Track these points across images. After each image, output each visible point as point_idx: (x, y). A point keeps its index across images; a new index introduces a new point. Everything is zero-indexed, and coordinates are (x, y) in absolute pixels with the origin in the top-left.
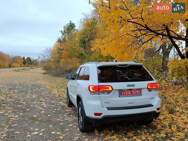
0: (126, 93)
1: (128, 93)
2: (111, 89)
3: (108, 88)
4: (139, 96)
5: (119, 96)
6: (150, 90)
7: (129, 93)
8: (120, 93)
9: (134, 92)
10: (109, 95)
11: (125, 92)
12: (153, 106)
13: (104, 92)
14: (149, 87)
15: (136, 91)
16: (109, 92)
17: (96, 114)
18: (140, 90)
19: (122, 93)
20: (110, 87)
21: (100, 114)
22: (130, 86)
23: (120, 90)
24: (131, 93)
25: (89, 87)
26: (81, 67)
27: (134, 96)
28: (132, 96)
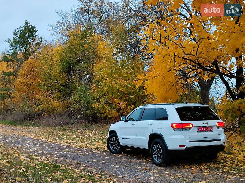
1: (203, 129)
2: (191, 126)
3: (189, 125)
4: (211, 132)
5: (197, 132)
6: (218, 127)
7: (204, 129)
10: (190, 130)
11: (201, 128)
12: (221, 140)
13: (185, 128)
14: (218, 125)
15: (209, 128)
16: (190, 128)
17: (180, 146)
18: (211, 127)
19: (199, 129)
20: (190, 124)
21: (184, 146)
22: (205, 123)
23: (197, 127)
24: (206, 129)
25: (172, 125)
26: (145, 108)
27: (207, 132)
28: (206, 132)
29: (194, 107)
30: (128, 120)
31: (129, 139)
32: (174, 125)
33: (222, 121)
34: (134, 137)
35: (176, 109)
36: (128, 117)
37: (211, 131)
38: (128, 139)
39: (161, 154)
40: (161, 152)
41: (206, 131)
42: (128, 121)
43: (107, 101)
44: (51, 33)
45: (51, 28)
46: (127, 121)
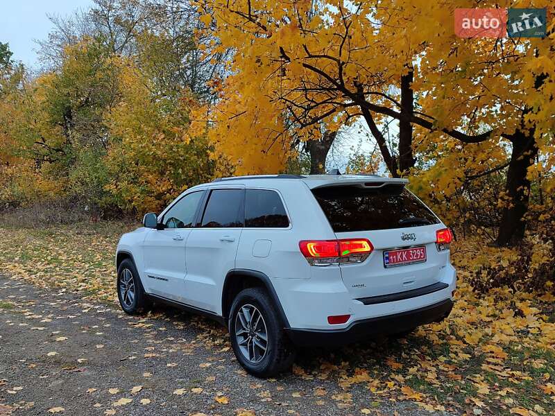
0: (399, 257)
1: (401, 256)
2: (367, 248)
3: (361, 246)
4: (423, 262)
5: (385, 267)
6: (439, 247)
7: (404, 256)
8: (387, 258)
9: (413, 254)
10: (365, 263)
11: (396, 254)
12: (447, 286)
13: (347, 259)
14: (439, 240)
15: (416, 250)
16: (362, 257)
17: (332, 320)
18: (422, 247)
19: (390, 257)
20: (365, 243)
21: (343, 319)
22: (408, 238)
23: (385, 251)
24: (408, 256)
25: (303, 246)
26: (212, 190)
27: (413, 263)
28: (409, 264)
29: (367, 184)
30: (164, 223)
31: (167, 280)
32: (310, 247)
33: (446, 227)
34: (181, 276)
35: (312, 190)
36: (163, 217)
37: (422, 260)
38: (164, 279)
39: (263, 342)
40: (263, 332)
41: (409, 261)
42: (166, 226)
43: (136, 178)
44: (39, 56)
45: (39, 48)
46: (160, 227)
